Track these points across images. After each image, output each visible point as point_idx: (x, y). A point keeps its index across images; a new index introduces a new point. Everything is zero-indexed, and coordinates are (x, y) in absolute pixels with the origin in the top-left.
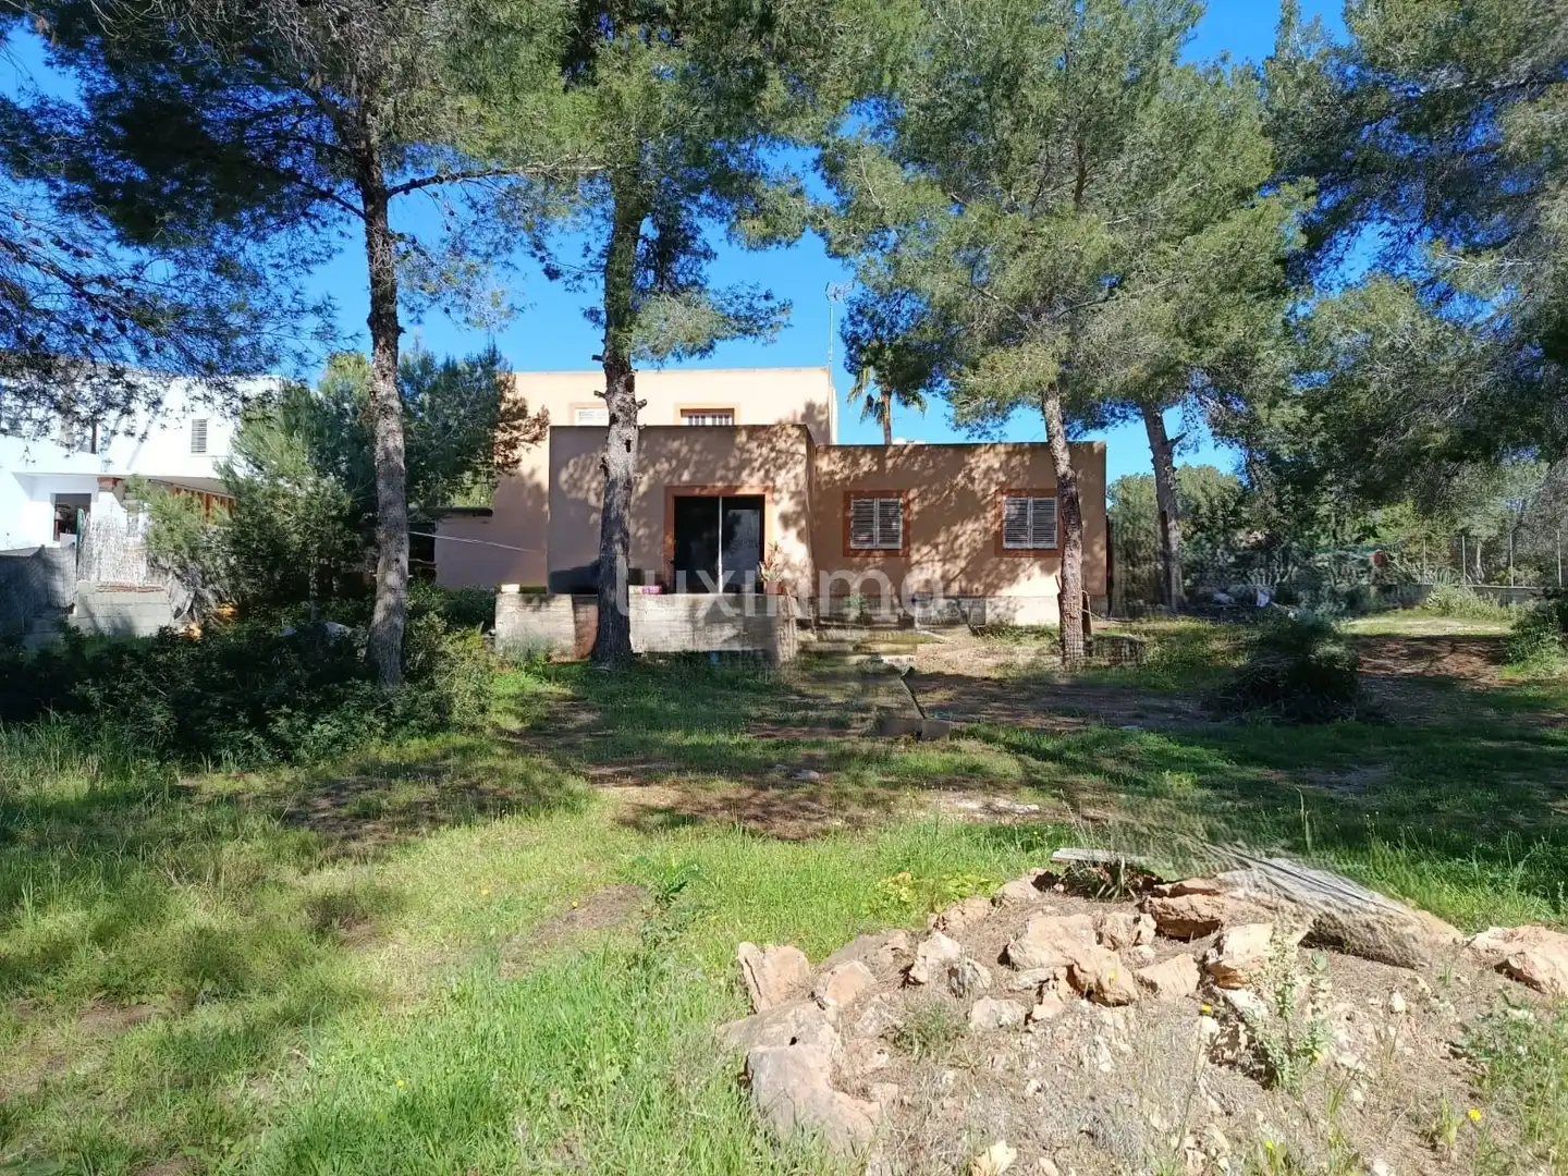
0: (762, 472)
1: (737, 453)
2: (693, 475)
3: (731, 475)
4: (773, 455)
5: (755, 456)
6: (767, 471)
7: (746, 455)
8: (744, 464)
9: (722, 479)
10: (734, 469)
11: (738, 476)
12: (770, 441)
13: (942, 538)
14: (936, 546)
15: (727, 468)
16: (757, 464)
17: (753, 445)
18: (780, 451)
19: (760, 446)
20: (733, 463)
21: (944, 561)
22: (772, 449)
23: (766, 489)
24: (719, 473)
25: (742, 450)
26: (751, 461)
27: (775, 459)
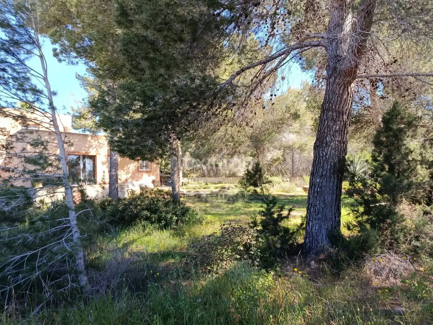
0: (96, 149)
1: (88, 143)
2: (75, 149)
3: (87, 149)
4: (99, 144)
5: (93, 144)
6: (97, 149)
7: (91, 144)
8: (91, 146)
9: (84, 150)
10: (88, 147)
11: (89, 150)
12: (97, 140)
13: (125, 168)
14: (124, 170)
15: (85, 147)
16: (94, 147)
17: (93, 141)
18: (100, 143)
19: (95, 141)
20: (87, 146)
21: (126, 174)
22: (98, 142)
23: (97, 154)
24: (83, 148)
25: (90, 142)
26: (92, 145)
27: (99, 145)
